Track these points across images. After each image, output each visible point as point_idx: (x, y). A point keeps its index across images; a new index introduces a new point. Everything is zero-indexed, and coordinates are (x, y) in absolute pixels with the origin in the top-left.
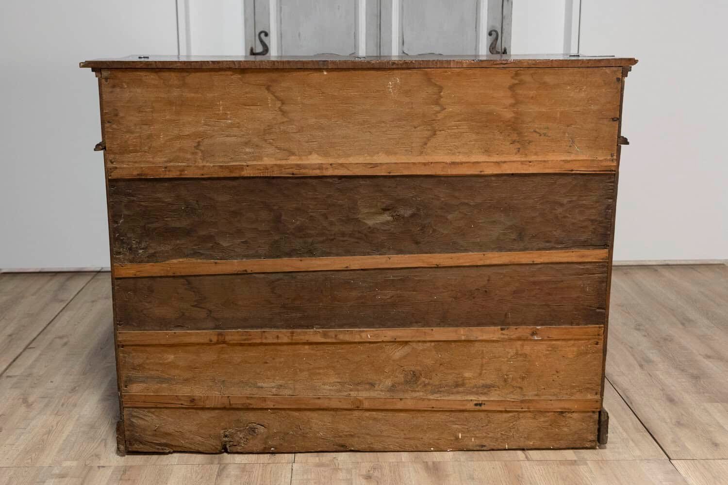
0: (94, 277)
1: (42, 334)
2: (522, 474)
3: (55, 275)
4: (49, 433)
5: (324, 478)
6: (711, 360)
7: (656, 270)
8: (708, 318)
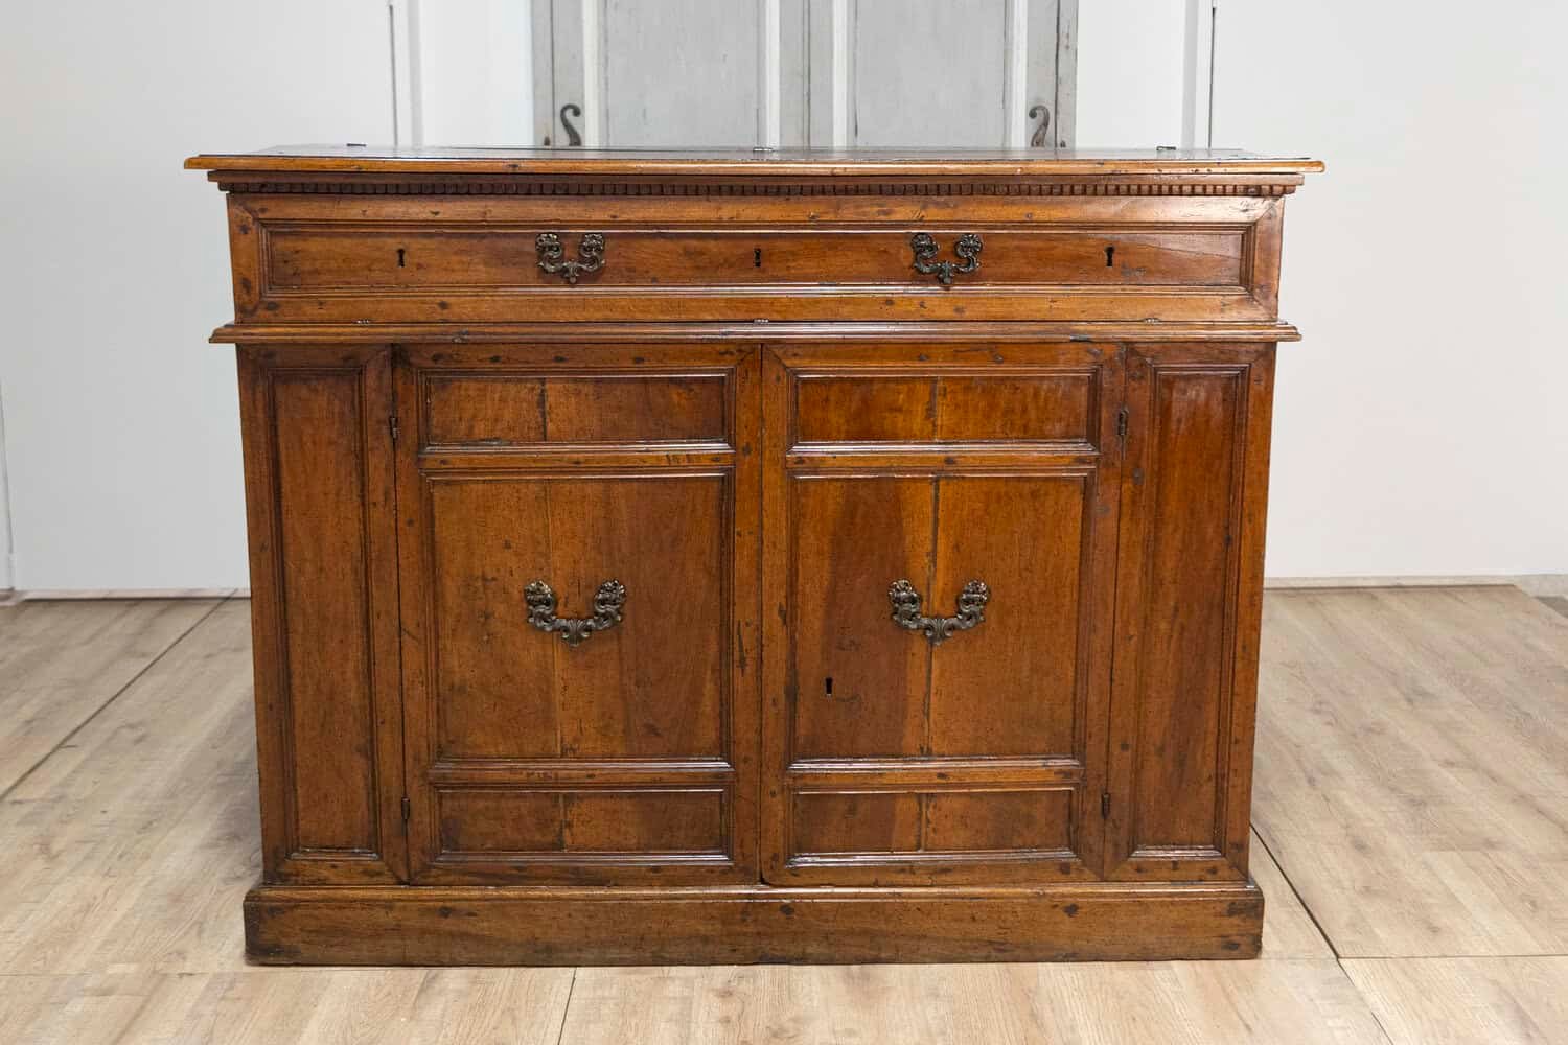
0: (216, 608)
1: (94, 719)
2: (1038, 987)
3: (135, 605)
4: (86, 909)
5: (637, 994)
6: (1454, 769)
7: (1375, 597)
8: (1463, 690)
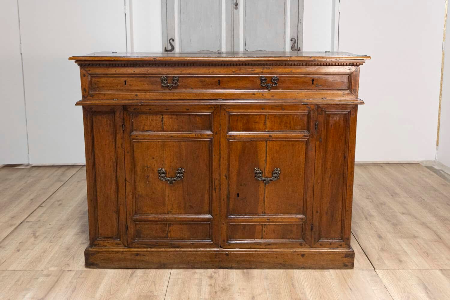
0: (81, 168)
1: (49, 199)
2: (294, 276)
4: (44, 252)
5: (187, 277)
6: (405, 215)
7: (382, 166)
8: (406, 193)
